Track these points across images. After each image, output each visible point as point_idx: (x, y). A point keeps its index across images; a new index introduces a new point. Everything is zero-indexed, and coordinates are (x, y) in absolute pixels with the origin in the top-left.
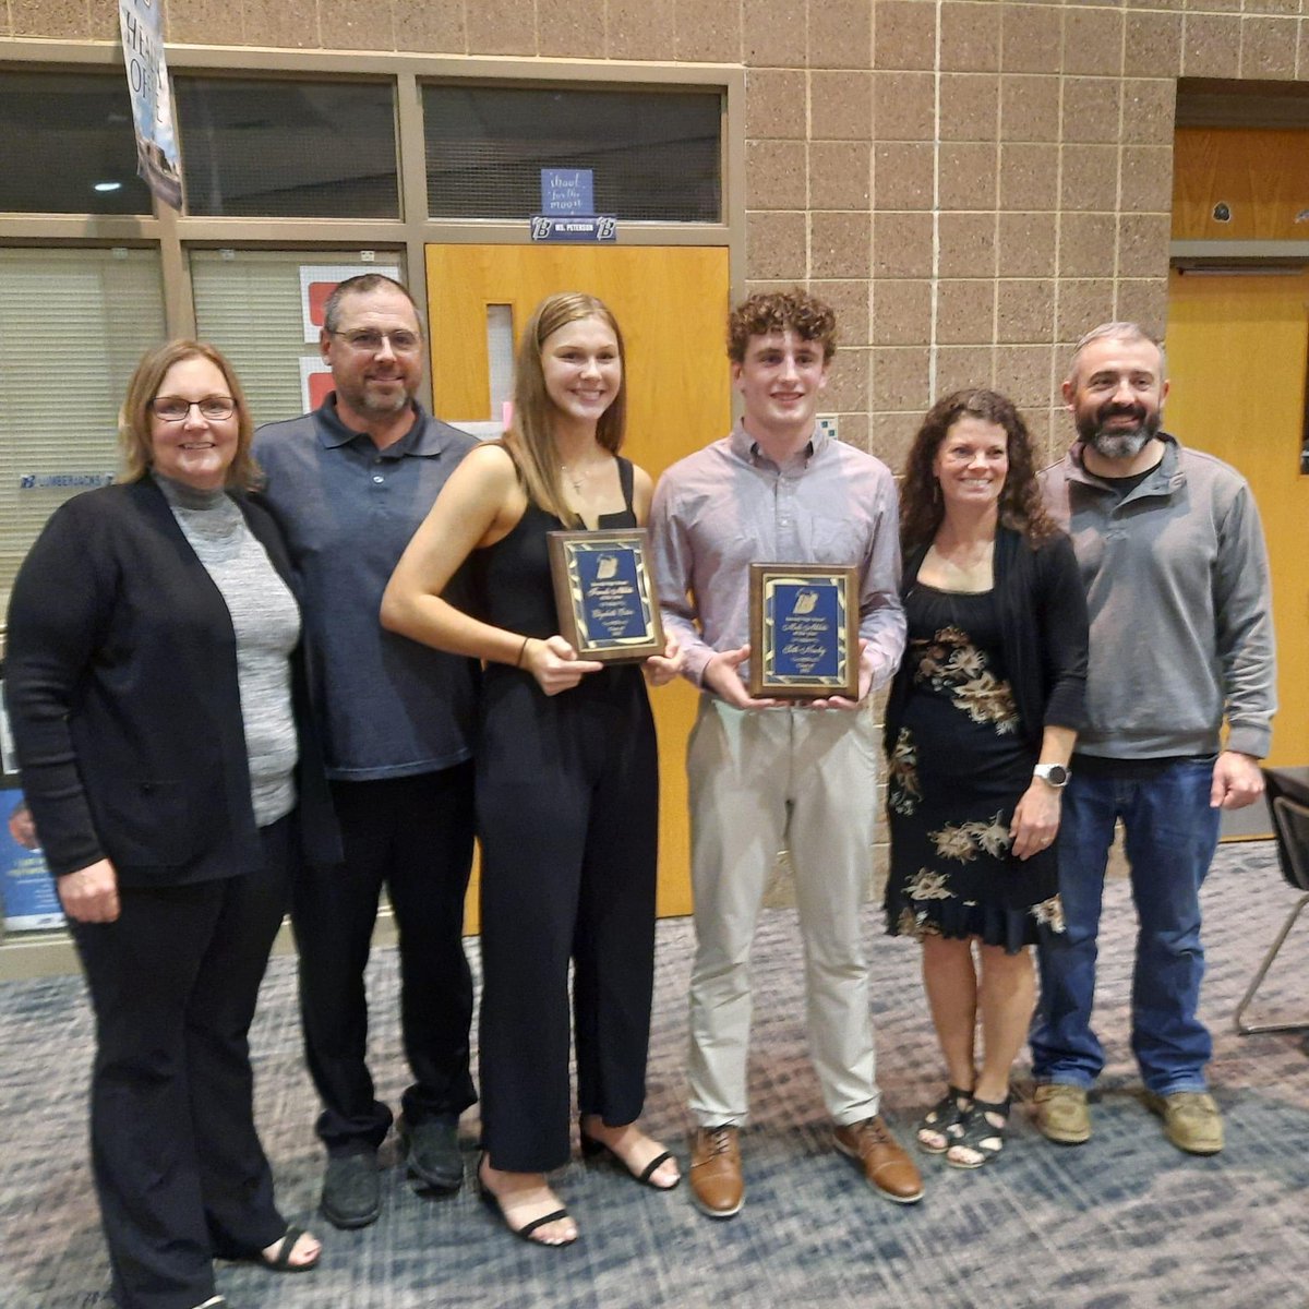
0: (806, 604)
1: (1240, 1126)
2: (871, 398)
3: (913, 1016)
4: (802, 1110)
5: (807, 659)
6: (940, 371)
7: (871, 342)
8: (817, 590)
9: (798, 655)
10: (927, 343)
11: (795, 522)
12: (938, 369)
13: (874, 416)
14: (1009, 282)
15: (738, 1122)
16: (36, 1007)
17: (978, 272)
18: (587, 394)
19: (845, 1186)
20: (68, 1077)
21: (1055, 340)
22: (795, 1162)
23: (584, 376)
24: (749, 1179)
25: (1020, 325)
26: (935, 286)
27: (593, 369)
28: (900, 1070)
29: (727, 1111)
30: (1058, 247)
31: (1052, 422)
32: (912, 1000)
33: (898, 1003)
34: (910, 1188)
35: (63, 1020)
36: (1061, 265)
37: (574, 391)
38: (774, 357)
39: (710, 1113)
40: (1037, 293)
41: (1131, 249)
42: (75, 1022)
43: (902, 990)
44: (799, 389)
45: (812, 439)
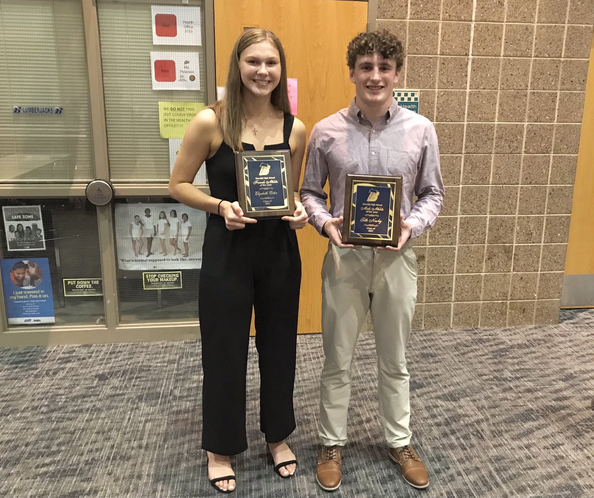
0: (374, 197)
1: (588, 458)
2: (437, 81)
3: (436, 391)
4: (375, 437)
5: (372, 225)
6: (473, 70)
7: (439, 53)
8: (379, 190)
9: (368, 223)
10: (467, 55)
11: (379, 153)
12: (472, 68)
13: (438, 91)
14: (511, 25)
15: (341, 444)
16: (20, 362)
17: (496, 19)
18: (261, 82)
19: (391, 478)
20: (30, 398)
21: (533, 56)
22: (369, 464)
23: (258, 73)
24: (344, 472)
25: (515, 47)
26: (473, 26)
27: (263, 69)
28: (425, 419)
29: (336, 439)
30: (537, 8)
31: (528, 98)
32: (436, 383)
33: (429, 384)
34: (422, 482)
35: (33, 369)
36: (539, 17)
37: (254, 80)
38: (368, 67)
39: (328, 440)
40: (525, 31)
41: (575, 9)
42: (38, 371)
43: (432, 377)
44: (381, 84)
45: (389, 110)
